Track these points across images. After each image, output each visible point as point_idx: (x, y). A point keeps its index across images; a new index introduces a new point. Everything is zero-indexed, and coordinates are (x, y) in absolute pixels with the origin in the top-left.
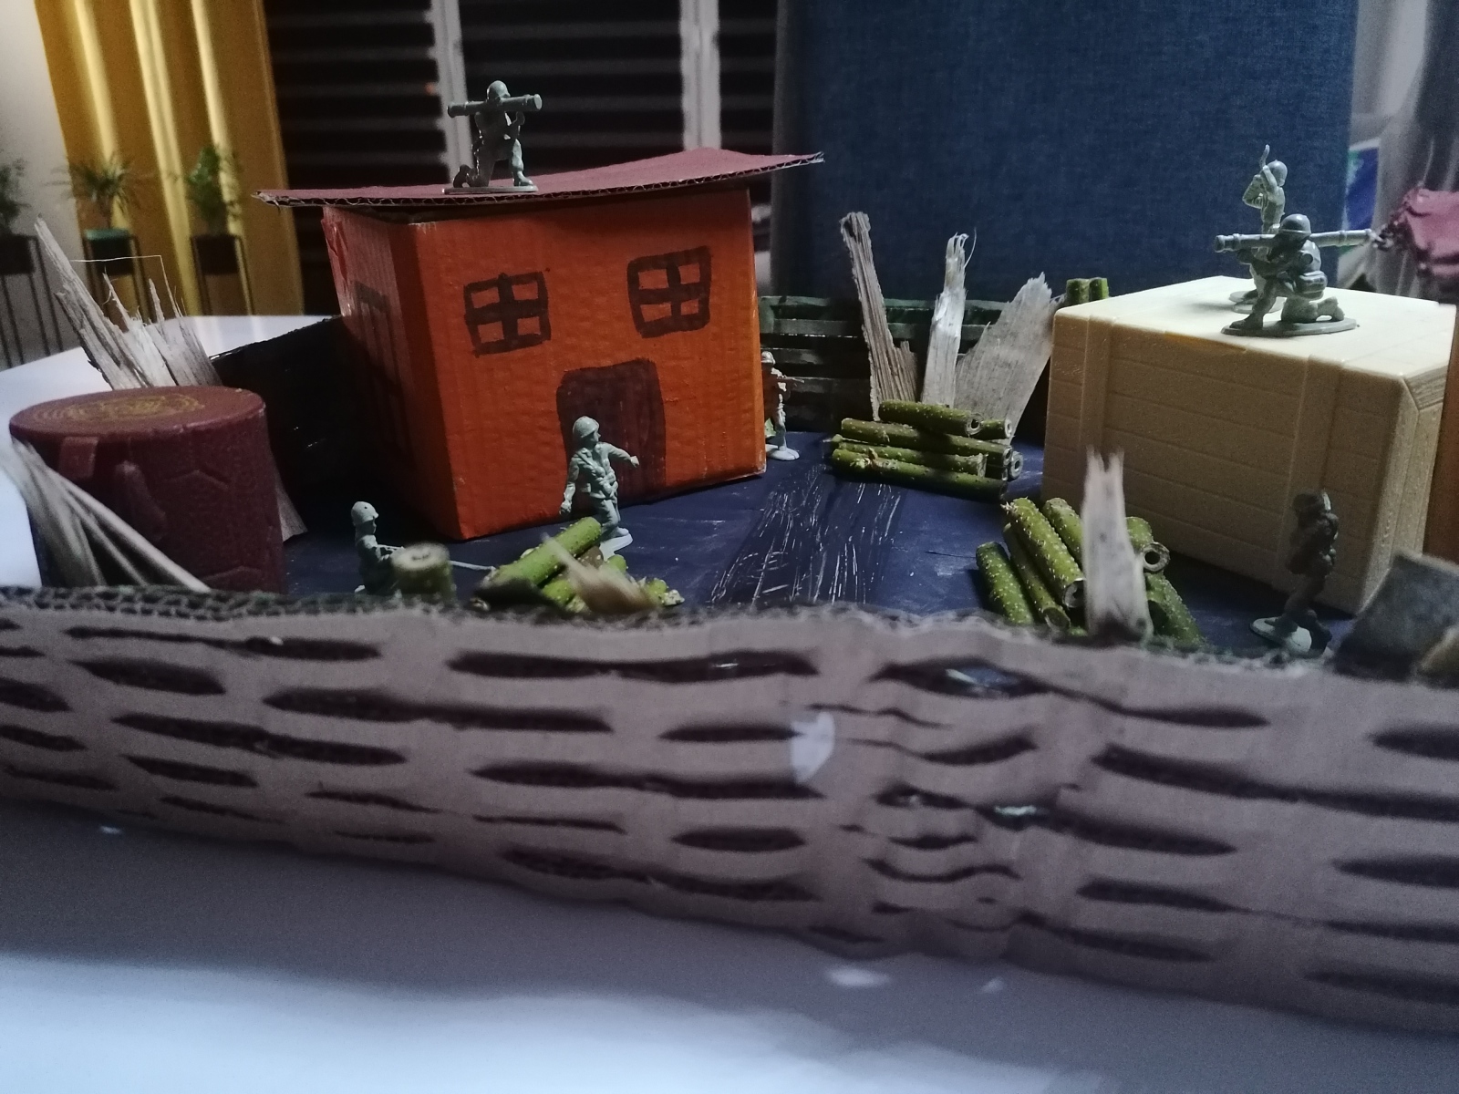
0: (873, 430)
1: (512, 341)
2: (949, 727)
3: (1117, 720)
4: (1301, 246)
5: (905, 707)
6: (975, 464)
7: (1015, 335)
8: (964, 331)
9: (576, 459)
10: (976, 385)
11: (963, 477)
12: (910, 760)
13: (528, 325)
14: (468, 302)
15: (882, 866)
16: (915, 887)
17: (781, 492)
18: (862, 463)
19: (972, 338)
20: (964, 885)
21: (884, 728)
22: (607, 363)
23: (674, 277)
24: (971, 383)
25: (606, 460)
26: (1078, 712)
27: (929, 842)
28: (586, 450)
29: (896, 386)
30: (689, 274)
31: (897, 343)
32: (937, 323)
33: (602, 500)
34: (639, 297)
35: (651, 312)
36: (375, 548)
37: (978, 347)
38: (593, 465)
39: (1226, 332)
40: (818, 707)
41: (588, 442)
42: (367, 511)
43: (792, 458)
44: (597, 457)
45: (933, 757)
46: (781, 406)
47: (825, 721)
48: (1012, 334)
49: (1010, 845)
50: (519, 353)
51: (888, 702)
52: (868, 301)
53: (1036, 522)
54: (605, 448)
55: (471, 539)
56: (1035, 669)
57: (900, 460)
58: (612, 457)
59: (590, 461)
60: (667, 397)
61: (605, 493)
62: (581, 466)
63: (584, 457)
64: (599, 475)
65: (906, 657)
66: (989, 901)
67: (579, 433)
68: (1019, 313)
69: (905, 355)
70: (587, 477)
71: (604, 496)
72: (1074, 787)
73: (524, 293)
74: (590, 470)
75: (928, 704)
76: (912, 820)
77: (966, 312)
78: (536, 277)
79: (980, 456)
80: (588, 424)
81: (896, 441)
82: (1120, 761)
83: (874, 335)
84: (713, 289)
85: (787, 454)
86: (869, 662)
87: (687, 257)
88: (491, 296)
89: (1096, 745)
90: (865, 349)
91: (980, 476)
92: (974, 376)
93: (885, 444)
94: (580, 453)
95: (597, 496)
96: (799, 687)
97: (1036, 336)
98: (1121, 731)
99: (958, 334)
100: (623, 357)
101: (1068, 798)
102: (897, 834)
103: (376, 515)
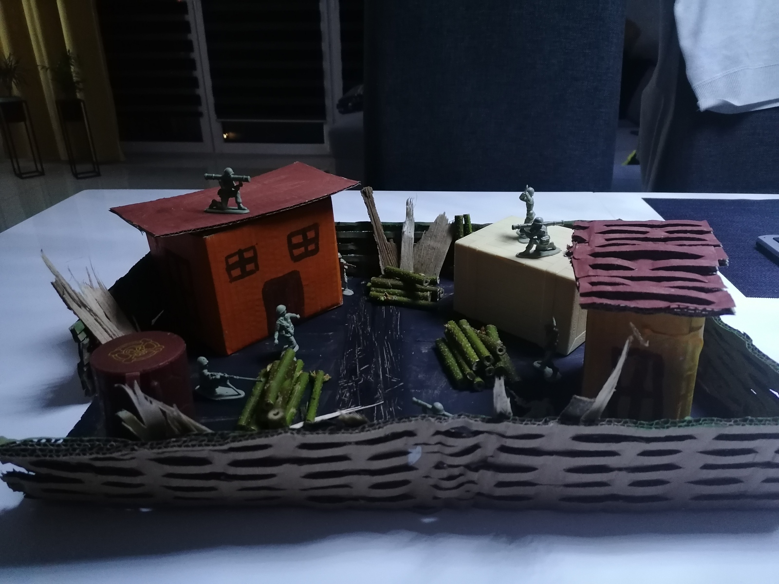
0: (385, 283)
1: (245, 274)
2: (457, 446)
3: (504, 440)
4: (541, 228)
5: (443, 442)
6: (427, 296)
7: (436, 236)
8: (415, 234)
9: (278, 322)
10: (422, 257)
11: (423, 302)
12: (445, 456)
13: (250, 267)
14: (227, 262)
15: (436, 487)
16: (448, 492)
17: (352, 314)
18: (382, 299)
19: (418, 237)
20: (462, 488)
21: (436, 448)
22: (281, 275)
23: (305, 237)
24: (420, 256)
25: (290, 320)
26: (494, 438)
27: (451, 478)
28: (282, 318)
29: (389, 258)
30: (311, 235)
31: (388, 240)
32: (404, 232)
33: (290, 337)
34: (292, 247)
35: (297, 252)
36: (208, 375)
37: (422, 241)
38: (285, 323)
39: (517, 256)
40: (417, 444)
41: (283, 315)
42: (204, 360)
43: (351, 294)
44: (286, 319)
45: (452, 455)
46: (345, 274)
47: (419, 448)
48: (434, 236)
49: (474, 476)
50: (247, 278)
51: (436, 441)
52: (375, 224)
53: (458, 333)
54: (288, 315)
55: (231, 354)
56: (481, 429)
57: (397, 296)
58: (292, 318)
59: (284, 322)
60: (304, 283)
61: (291, 334)
62: (280, 325)
63: (281, 321)
64: (288, 327)
65: (443, 429)
66: (468, 491)
67: (278, 312)
68: (436, 227)
69: (392, 244)
70: (283, 328)
71: (290, 335)
72: (492, 456)
73: (247, 255)
74: (284, 326)
75: (451, 441)
76: (445, 473)
77: (415, 226)
78: (253, 248)
79: (429, 292)
80: (282, 308)
81: (395, 287)
82: (504, 449)
83: (379, 238)
84: (320, 238)
85: (349, 292)
86: (432, 431)
87: (309, 228)
88: (236, 258)
89: (498, 445)
90: (375, 244)
91: (429, 302)
92: (421, 253)
93: (390, 288)
94: (279, 319)
95: (287, 335)
96: (412, 440)
97: (444, 237)
98: (506, 442)
99: (413, 237)
100: (287, 271)
101: (490, 460)
102: (441, 477)
103: (208, 361)
